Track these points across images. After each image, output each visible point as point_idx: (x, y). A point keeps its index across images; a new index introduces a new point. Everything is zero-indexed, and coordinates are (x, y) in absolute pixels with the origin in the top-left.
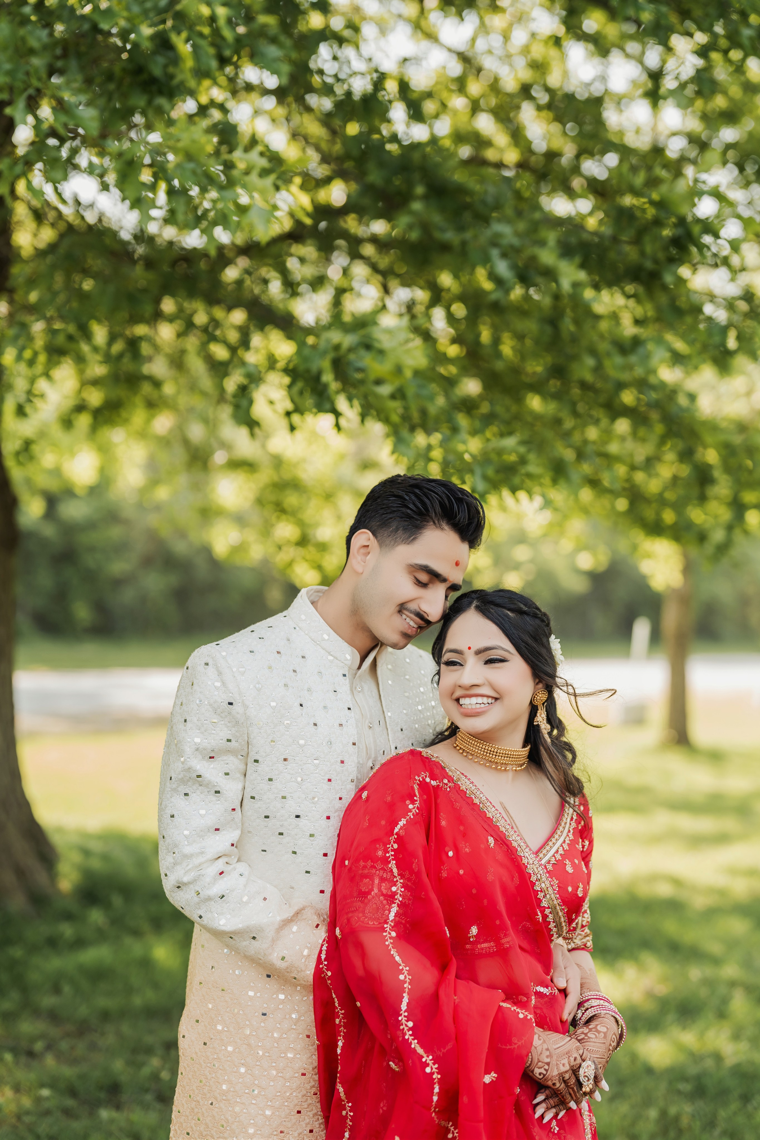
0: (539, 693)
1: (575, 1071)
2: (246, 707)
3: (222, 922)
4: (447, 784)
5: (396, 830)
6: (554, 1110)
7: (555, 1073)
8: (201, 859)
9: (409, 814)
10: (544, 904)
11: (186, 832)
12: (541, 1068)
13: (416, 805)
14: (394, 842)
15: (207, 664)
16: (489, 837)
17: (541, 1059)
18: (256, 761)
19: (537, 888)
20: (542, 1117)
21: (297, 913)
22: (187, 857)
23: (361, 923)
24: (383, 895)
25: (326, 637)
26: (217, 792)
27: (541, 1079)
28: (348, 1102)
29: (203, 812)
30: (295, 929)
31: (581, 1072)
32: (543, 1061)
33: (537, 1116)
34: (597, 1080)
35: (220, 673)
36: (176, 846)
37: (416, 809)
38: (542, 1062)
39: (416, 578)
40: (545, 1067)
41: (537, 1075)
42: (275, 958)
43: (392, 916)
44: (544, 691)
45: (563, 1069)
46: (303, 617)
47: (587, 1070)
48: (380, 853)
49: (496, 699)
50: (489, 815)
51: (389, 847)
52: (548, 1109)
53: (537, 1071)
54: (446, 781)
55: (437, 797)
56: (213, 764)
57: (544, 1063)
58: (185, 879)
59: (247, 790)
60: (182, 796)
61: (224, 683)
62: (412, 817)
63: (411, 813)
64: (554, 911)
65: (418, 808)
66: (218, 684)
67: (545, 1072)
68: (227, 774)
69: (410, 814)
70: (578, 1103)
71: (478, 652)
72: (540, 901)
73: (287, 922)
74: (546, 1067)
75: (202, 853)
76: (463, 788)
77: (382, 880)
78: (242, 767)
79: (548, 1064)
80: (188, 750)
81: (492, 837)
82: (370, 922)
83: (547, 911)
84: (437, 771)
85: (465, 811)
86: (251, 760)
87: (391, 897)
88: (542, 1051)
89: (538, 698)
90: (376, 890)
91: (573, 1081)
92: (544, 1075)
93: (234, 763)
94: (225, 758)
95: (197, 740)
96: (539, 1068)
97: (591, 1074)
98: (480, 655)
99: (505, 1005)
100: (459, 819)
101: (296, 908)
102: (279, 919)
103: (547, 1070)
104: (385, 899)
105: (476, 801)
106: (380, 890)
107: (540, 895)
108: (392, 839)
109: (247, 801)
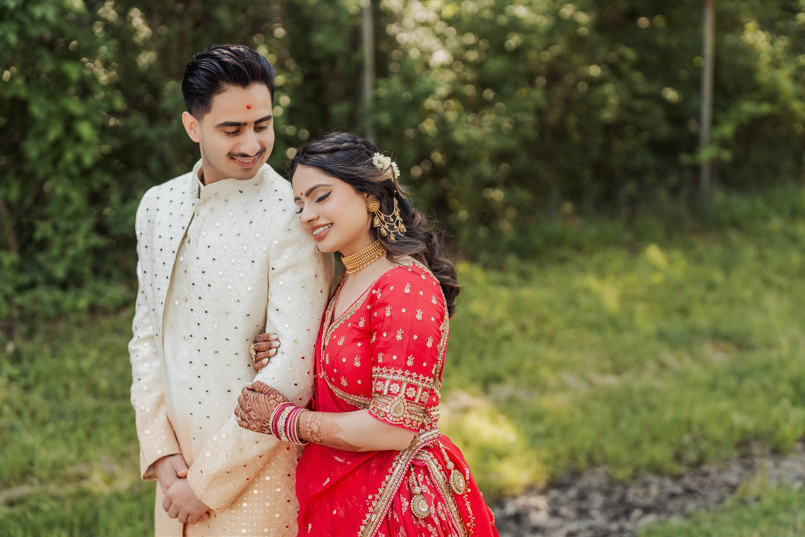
0: (370, 202)
39: (225, 132)
44: (375, 200)
49: (331, 224)
71: (308, 194)
89: (371, 206)
98: (310, 196)
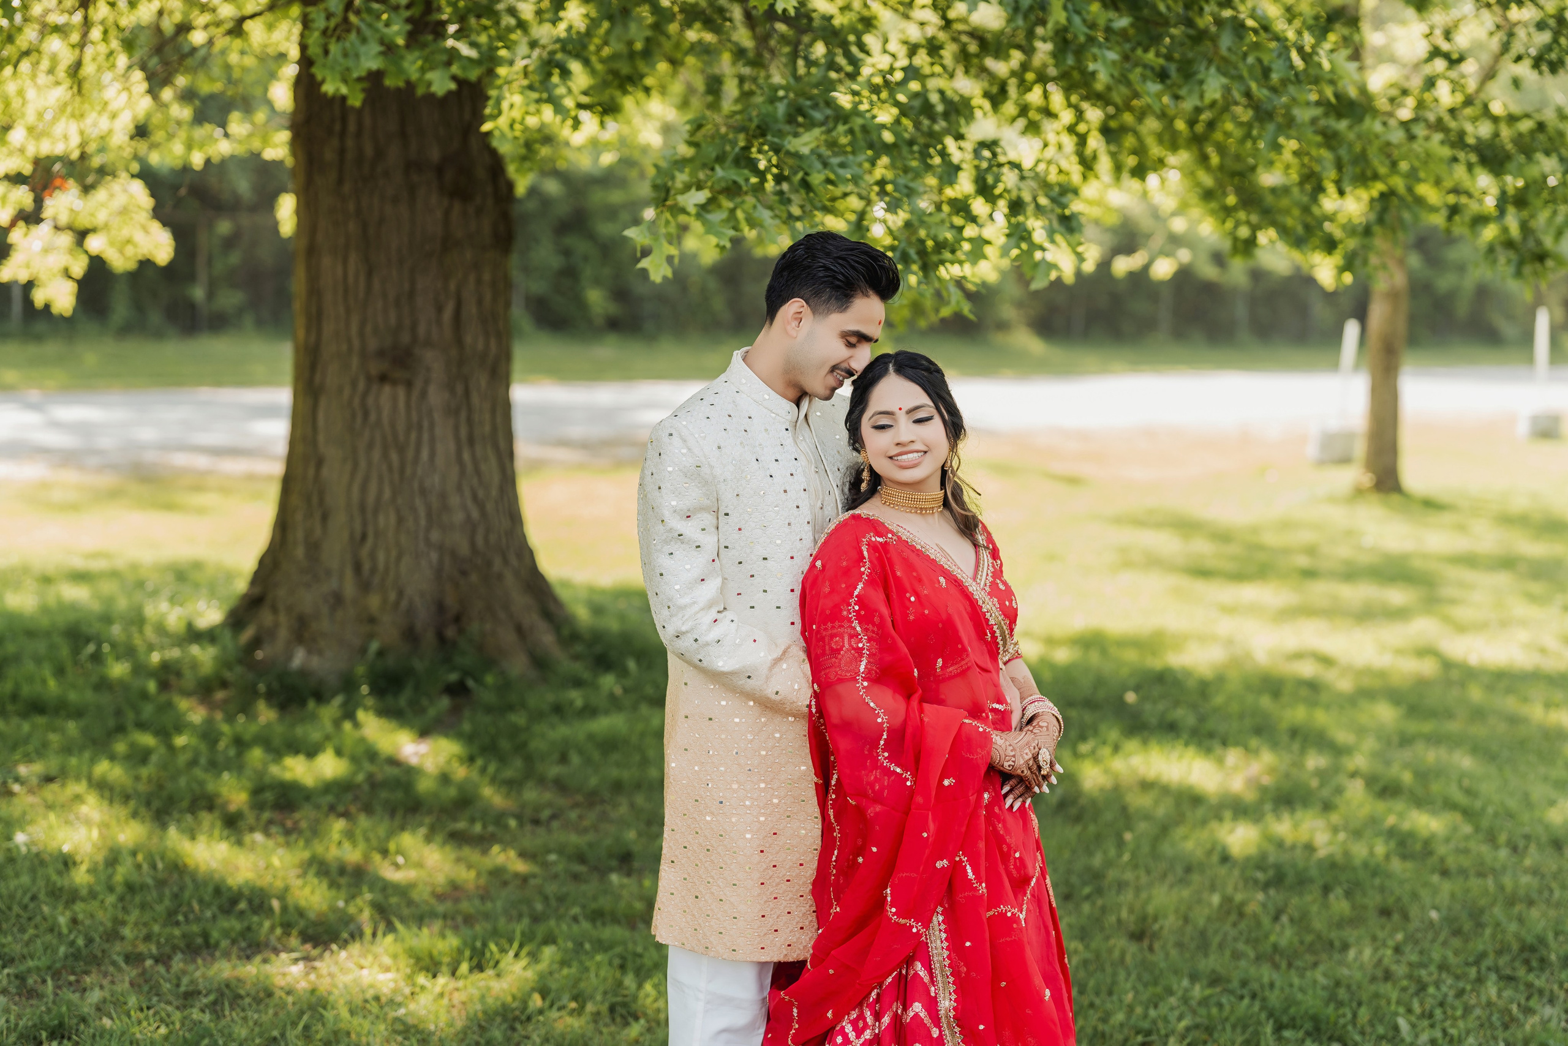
1: (1035, 758)
2: (712, 467)
3: (720, 664)
4: (891, 538)
5: (856, 593)
6: (1021, 799)
7: (1022, 762)
8: (696, 608)
9: (863, 576)
10: (992, 622)
11: (677, 587)
12: (1009, 760)
13: (869, 567)
14: (855, 604)
15: (671, 435)
16: (940, 578)
17: (1008, 753)
18: (727, 514)
19: (984, 610)
20: (1012, 806)
21: (784, 652)
22: (682, 608)
23: (839, 676)
24: (853, 649)
25: (767, 397)
26: (698, 547)
27: (1010, 770)
29: (688, 567)
30: (785, 666)
31: (1040, 758)
32: (1009, 755)
33: (1007, 806)
34: (1052, 765)
35: (684, 441)
36: (670, 600)
37: (868, 570)
39: (846, 340)
42: (770, 692)
43: (862, 668)
45: (1027, 758)
46: (744, 381)
47: (1045, 756)
48: (845, 613)
49: (925, 452)
50: (932, 557)
51: (851, 609)
52: (1015, 799)
53: (1006, 764)
54: (890, 535)
55: (887, 552)
56: (690, 523)
57: (1011, 756)
58: (684, 629)
59: (721, 541)
60: (668, 557)
61: (689, 449)
62: (867, 578)
64: (1000, 628)
65: (870, 569)
66: (684, 451)
67: (1012, 764)
68: (703, 530)
69: (865, 576)
70: (1040, 786)
71: (907, 413)
72: (987, 620)
73: (777, 661)
74: (1013, 759)
75: (694, 603)
76: (904, 538)
77: (851, 637)
78: (715, 521)
79: (1014, 756)
80: (667, 514)
81: (942, 576)
82: (846, 674)
83: (995, 628)
84: (880, 529)
85: (913, 558)
86: (721, 514)
87: (859, 651)
88: (1006, 749)
90: (847, 646)
91: (1035, 767)
92: (1012, 766)
93: (708, 519)
94: (699, 516)
95: (674, 503)
96: (1007, 761)
97: (1048, 758)
98: (909, 415)
99: (967, 721)
100: (909, 566)
101: (783, 648)
102: (770, 658)
103: (1013, 762)
104: (855, 654)
105: (918, 547)
106: (850, 645)
107: (988, 615)
108: (852, 601)
109: (723, 551)
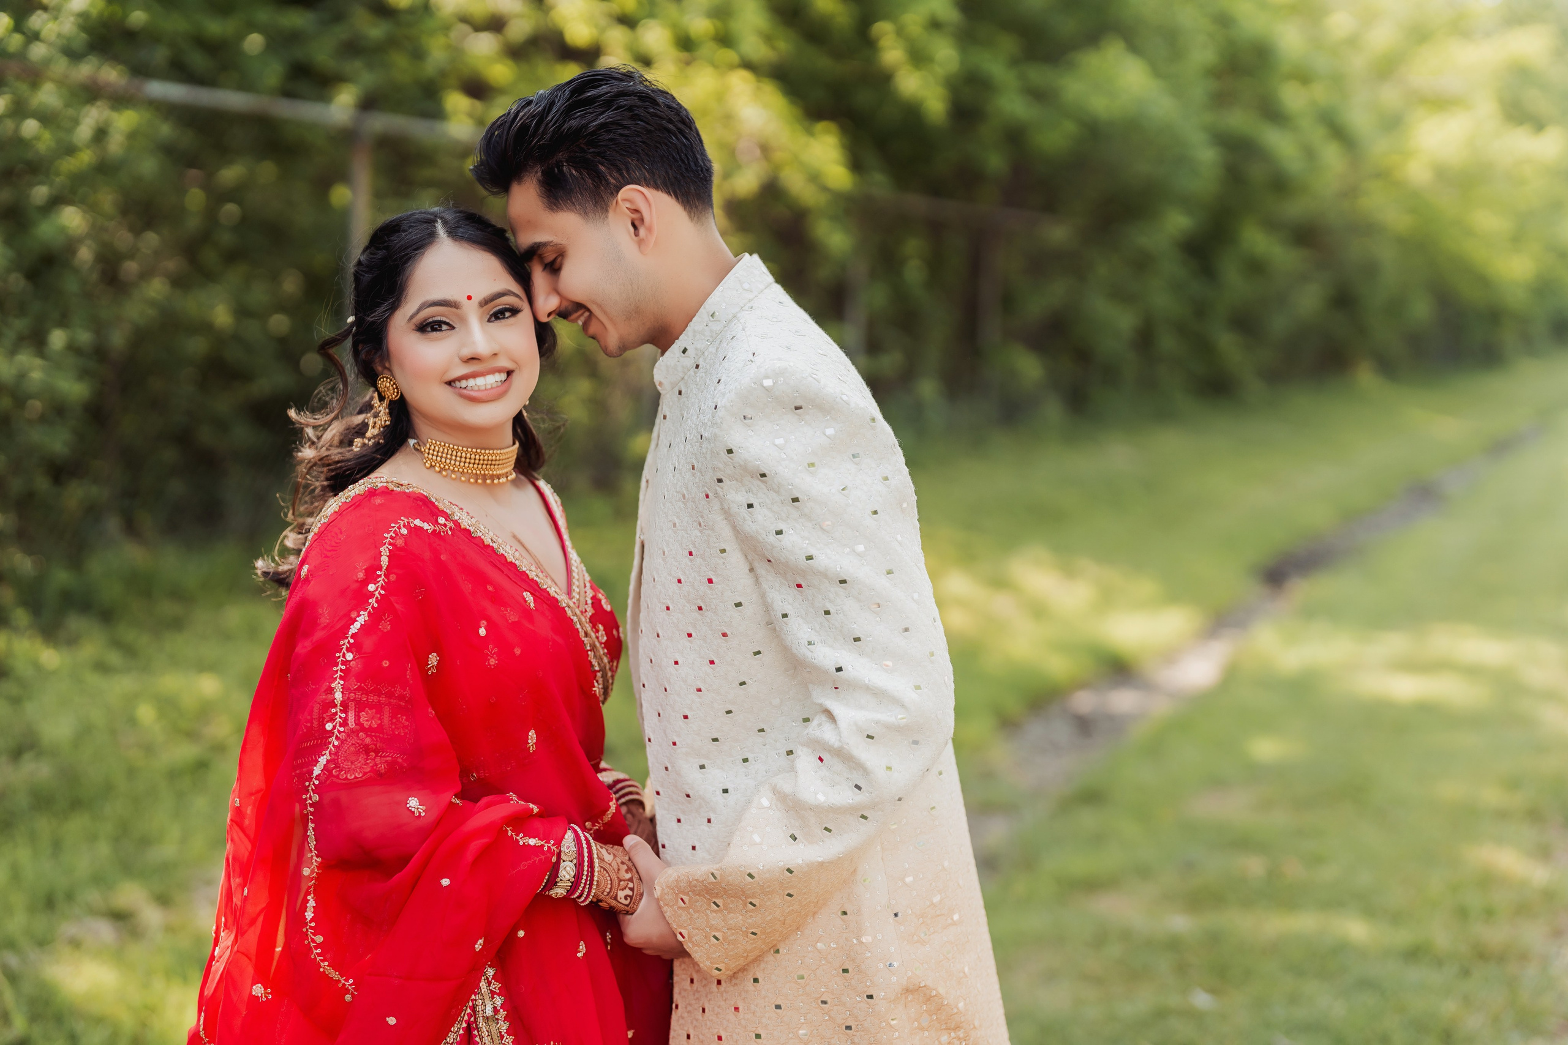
4: (445, 525)
9: (370, 601)
12: (625, 888)
13: (380, 584)
14: (348, 650)
16: (524, 594)
17: (621, 877)
23: (335, 779)
27: (627, 906)
28: (347, 980)
32: (624, 878)
37: (379, 589)
38: (624, 880)
40: (629, 886)
41: (623, 901)
49: (511, 373)
50: (509, 558)
51: (339, 657)
54: (442, 520)
57: (626, 880)
62: (376, 605)
63: (374, 599)
65: (383, 588)
67: (630, 893)
69: (372, 601)
71: (484, 303)
74: (631, 885)
76: (464, 524)
81: (528, 591)
82: (349, 777)
88: (619, 866)
92: (631, 897)
96: (623, 890)
98: (485, 307)
103: (632, 889)
104: (367, 736)
105: (487, 541)
